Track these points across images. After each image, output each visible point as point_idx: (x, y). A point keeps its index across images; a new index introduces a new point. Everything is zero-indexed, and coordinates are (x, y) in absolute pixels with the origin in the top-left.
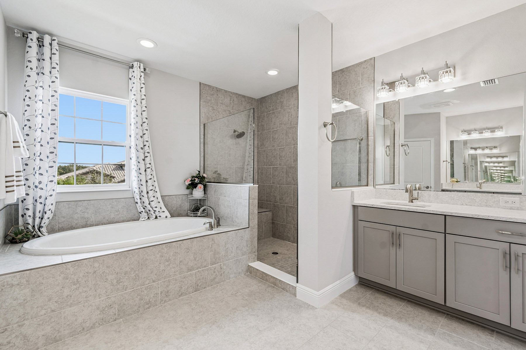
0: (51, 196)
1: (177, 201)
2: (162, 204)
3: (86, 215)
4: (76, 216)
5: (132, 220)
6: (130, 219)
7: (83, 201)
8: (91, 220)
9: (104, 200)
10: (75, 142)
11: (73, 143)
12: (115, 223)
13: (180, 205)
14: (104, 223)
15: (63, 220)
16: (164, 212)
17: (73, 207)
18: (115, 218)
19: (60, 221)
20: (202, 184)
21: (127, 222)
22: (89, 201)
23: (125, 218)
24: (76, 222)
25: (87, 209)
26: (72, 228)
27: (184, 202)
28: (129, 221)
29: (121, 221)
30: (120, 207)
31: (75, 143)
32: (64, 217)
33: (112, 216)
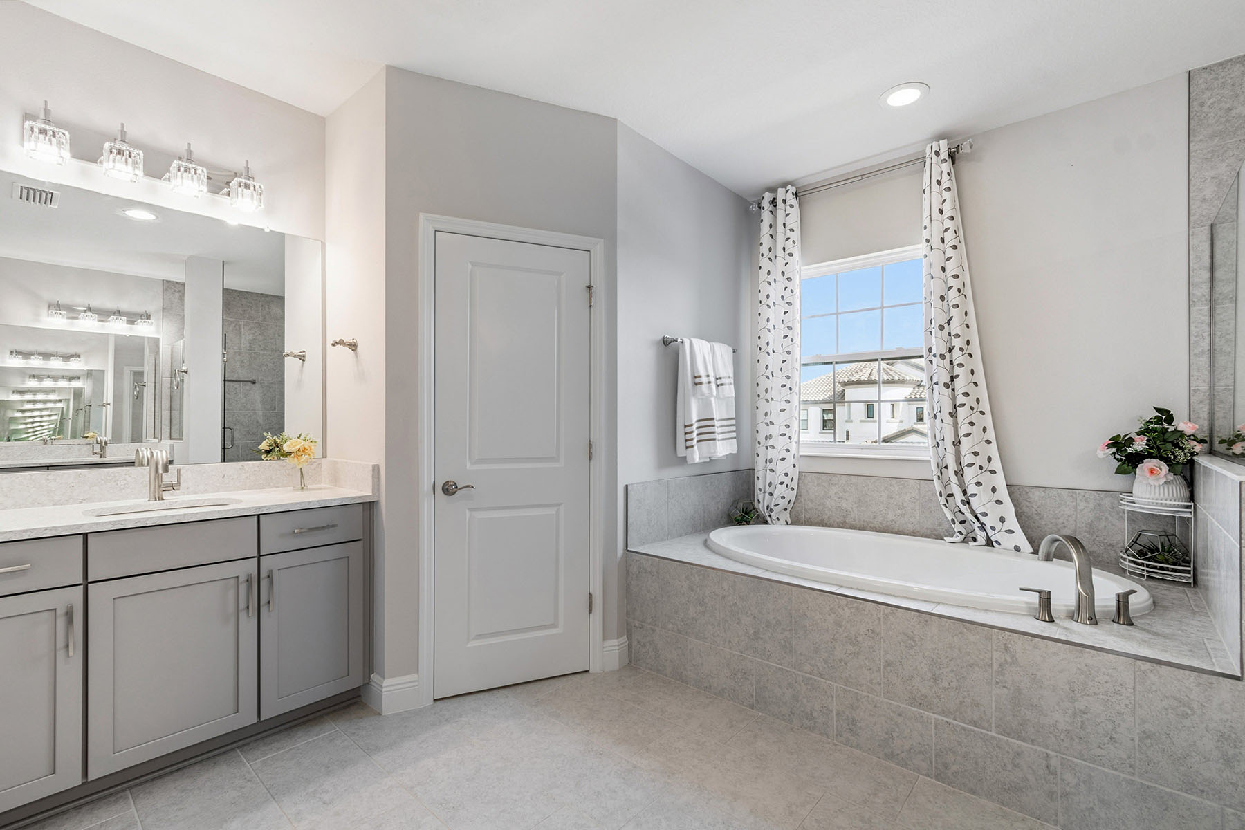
0: (783, 459)
1: (1079, 508)
2: (1009, 509)
3: (844, 505)
4: (828, 503)
5: (935, 535)
6: (929, 532)
7: (838, 476)
8: (852, 516)
9: (873, 479)
10: (834, 361)
11: (831, 363)
12: (896, 533)
13: (1091, 524)
14: (875, 527)
15: (811, 505)
16: (1011, 532)
17: (824, 484)
18: (895, 522)
19: (806, 507)
20: (1162, 458)
21: (922, 537)
22: (848, 477)
23: (918, 528)
24: (829, 513)
25: (845, 492)
26: (822, 524)
27: (1107, 515)
28: (927, 536)
29: (908, 532)
30: (906, 500)
31: (834, 363)
32: (812, 501)
33: (891, 516)
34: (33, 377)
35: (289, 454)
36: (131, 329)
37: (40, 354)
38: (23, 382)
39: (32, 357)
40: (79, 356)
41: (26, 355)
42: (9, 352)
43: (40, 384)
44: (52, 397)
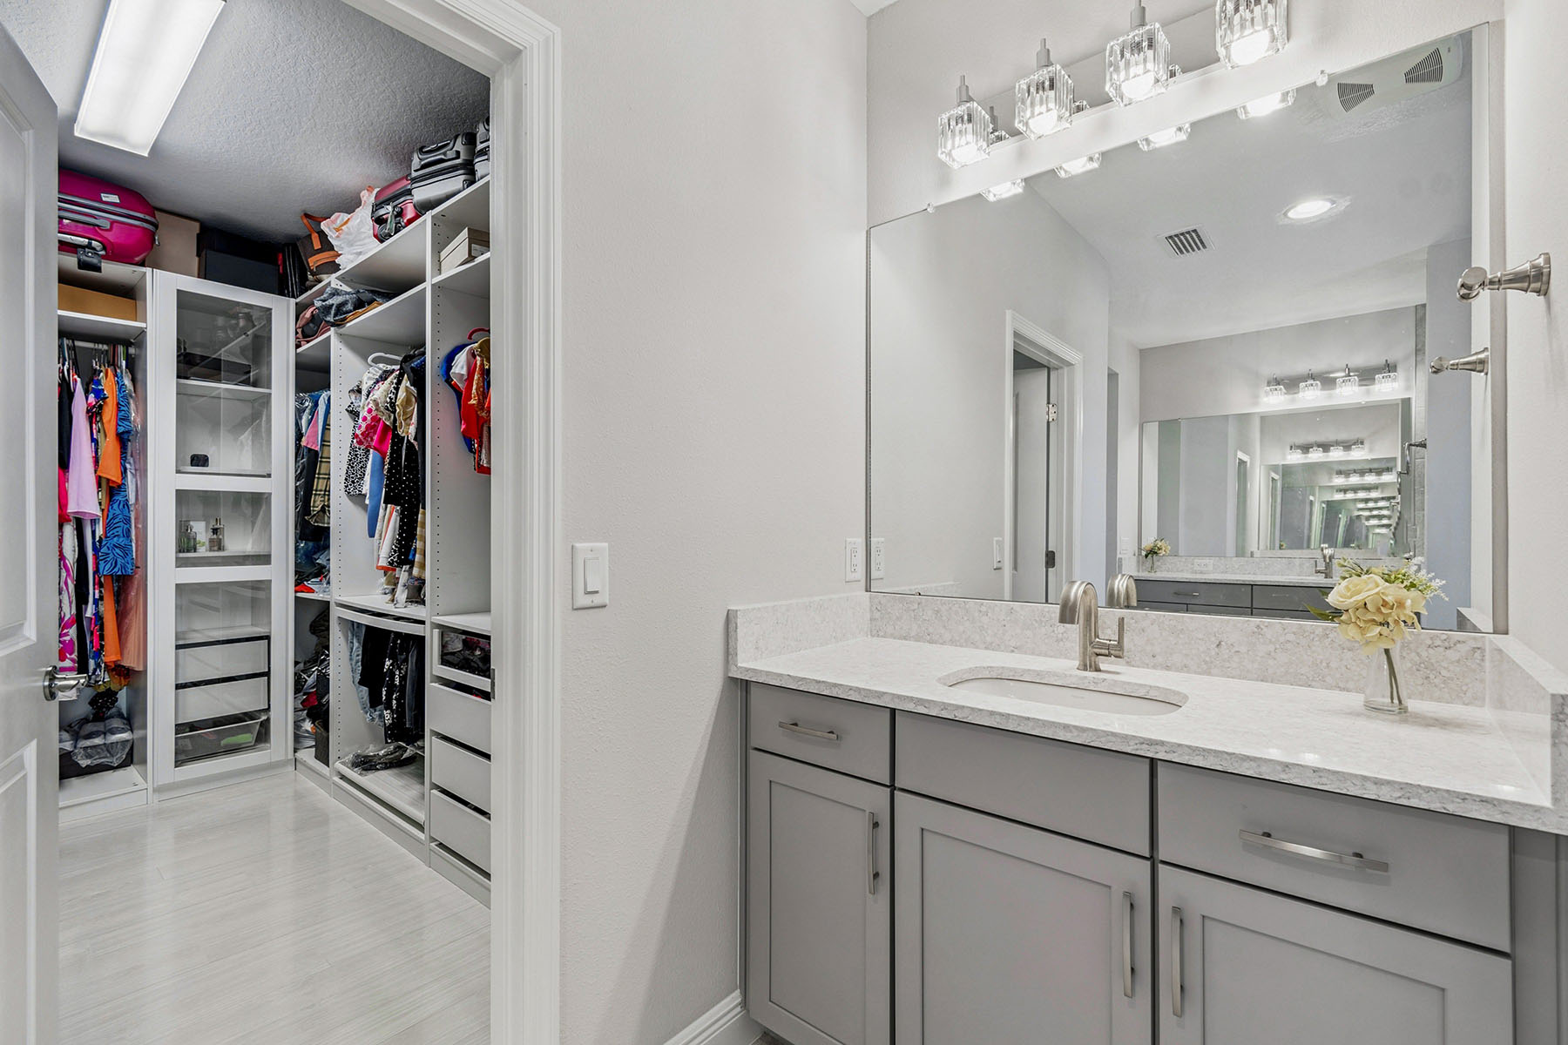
34: (1340, 473)
35: (1336, 614)
36: (1368, 392)
37: (1319, 445)
38: (1330, 479)
39: (1311, 450)
40: (1362, 443)
41: (1306, 448)
42: (1289, 448)
43: (1347, 481)
44: (1374, 495)
